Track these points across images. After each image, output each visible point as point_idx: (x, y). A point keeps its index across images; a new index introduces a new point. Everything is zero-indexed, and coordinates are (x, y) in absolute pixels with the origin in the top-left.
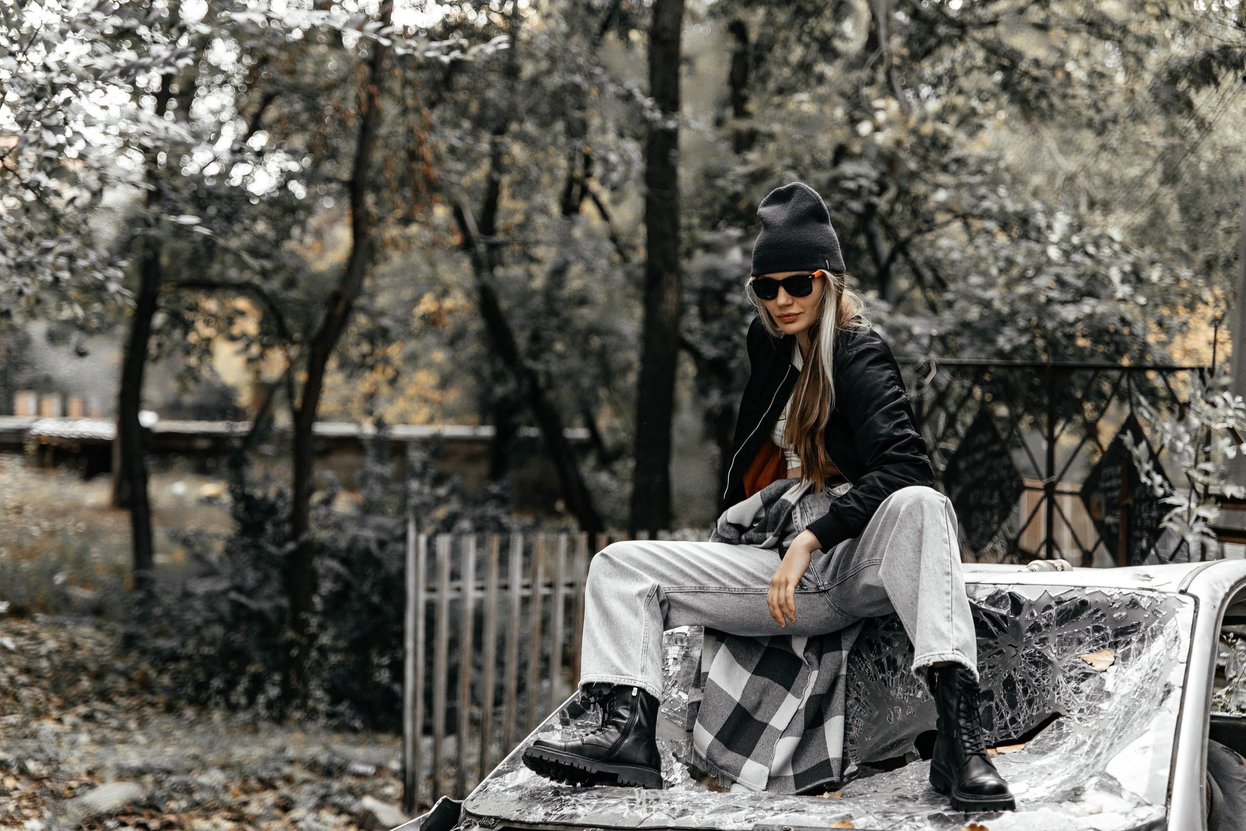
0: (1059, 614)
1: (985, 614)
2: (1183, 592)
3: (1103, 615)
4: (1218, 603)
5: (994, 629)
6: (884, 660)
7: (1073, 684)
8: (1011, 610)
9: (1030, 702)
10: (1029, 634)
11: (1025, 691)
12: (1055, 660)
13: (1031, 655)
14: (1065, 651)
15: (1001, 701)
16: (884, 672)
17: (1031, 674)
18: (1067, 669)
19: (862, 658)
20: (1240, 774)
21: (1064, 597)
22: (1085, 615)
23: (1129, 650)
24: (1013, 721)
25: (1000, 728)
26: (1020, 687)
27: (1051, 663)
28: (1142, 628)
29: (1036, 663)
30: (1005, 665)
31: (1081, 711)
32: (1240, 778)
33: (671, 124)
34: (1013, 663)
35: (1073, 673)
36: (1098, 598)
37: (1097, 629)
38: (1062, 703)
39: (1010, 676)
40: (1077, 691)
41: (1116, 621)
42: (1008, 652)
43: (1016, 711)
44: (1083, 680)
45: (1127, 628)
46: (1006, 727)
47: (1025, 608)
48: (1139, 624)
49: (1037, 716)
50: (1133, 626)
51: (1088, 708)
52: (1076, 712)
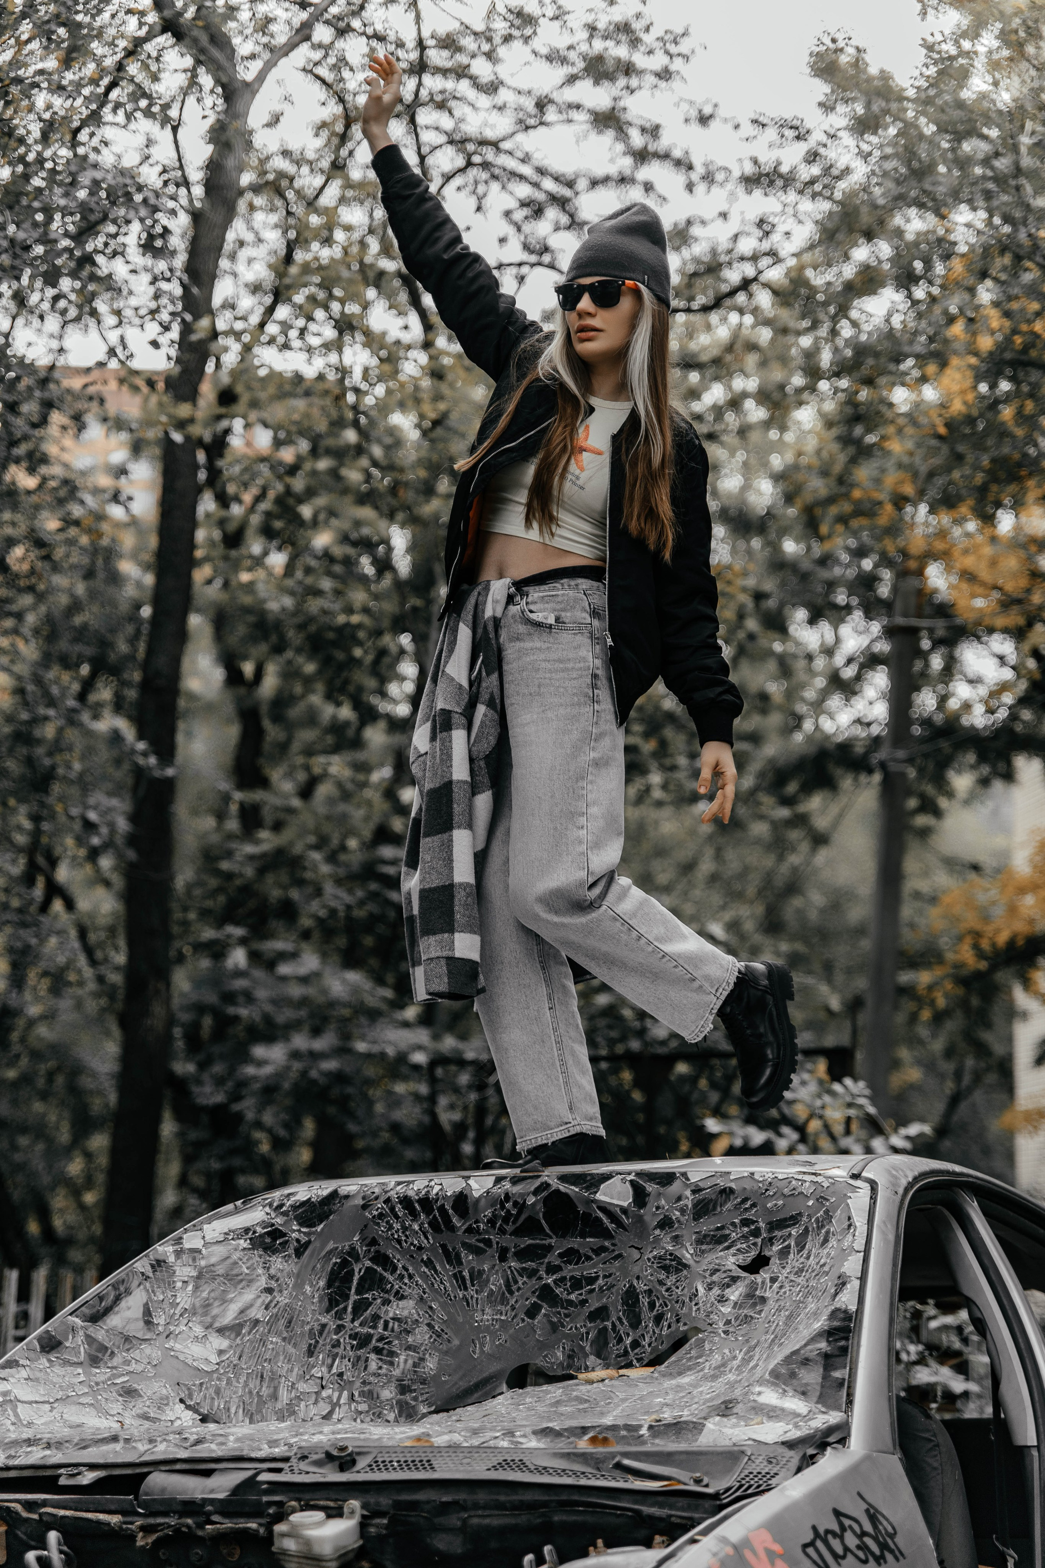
0: (695, 1206)
1: (600, 1208)
2: (856, 1177)
3: (754, 1205)
4: (901, 1191)
5: (612, 1226)
6: (466, 1274)
7: (716, 1291)
8: (634, 1201)
9: (658, 1319)
10: (657, 1232)
11: (652, 1305)
12: (691, 1262)
13: (660, 1258)
14: (703, 1252)
15: (619, 1319)
16: (466, 1289)
17: (661, 1283)
18: (707, 1274)
19: (436, 1271)
20: (928, 1431)
21: (701, 1185)
22: (729, 1205)
23: (789, 1246)
24: (636, 1344)
25: (618, 1356)
26: (644, 1301)
27: (686, 1266)
28: (805, 1219)
29: (666, 1268)
30: (625, 1272)
31: (728, 1322)
32: (926, 1435)
33: (170, 772)
34: (636, 1269)
35: (715, 1278)
36: (748, 1185)
37: (746, 1222)
38: (702, 1315)
39: (632, 1285)
40: (722, 1299)
41: (770, 1212)
42: (629, 1255)
43: (639, 1332)
44: (728, 1286)
45: (785, 1220)
46: (626, 1353)
47: (651, 1199)
48: (800, 1214)
49: (667, 1336)
50: (792, 1217)
51: (736, 1319)
52: (721, 1324)
